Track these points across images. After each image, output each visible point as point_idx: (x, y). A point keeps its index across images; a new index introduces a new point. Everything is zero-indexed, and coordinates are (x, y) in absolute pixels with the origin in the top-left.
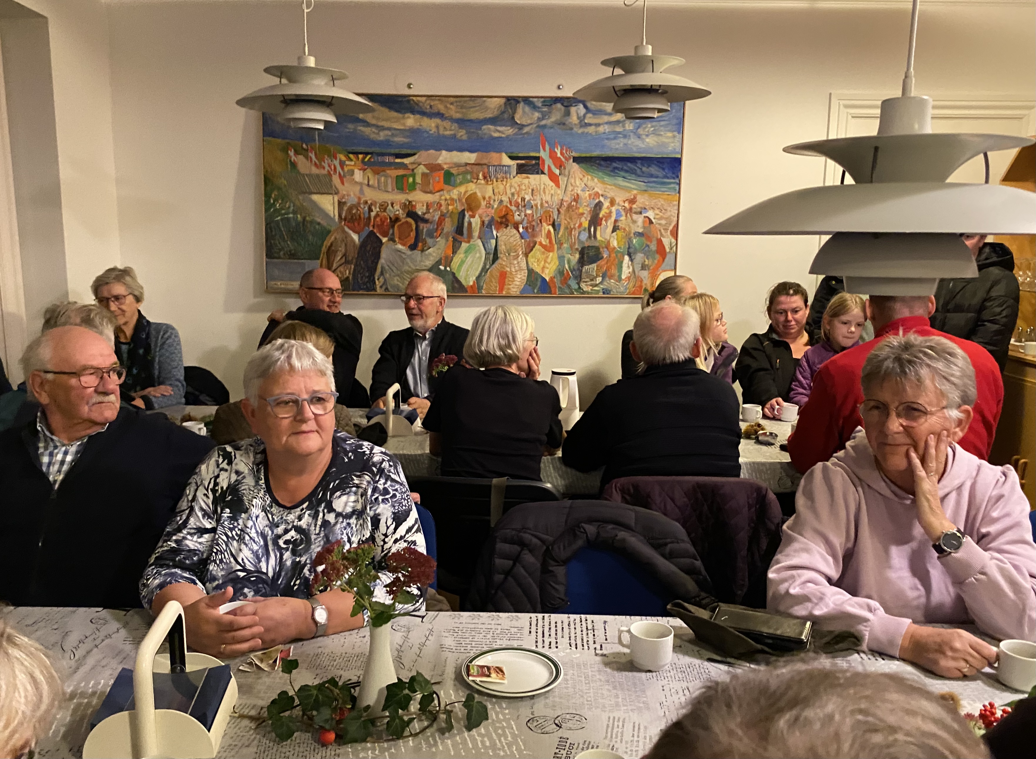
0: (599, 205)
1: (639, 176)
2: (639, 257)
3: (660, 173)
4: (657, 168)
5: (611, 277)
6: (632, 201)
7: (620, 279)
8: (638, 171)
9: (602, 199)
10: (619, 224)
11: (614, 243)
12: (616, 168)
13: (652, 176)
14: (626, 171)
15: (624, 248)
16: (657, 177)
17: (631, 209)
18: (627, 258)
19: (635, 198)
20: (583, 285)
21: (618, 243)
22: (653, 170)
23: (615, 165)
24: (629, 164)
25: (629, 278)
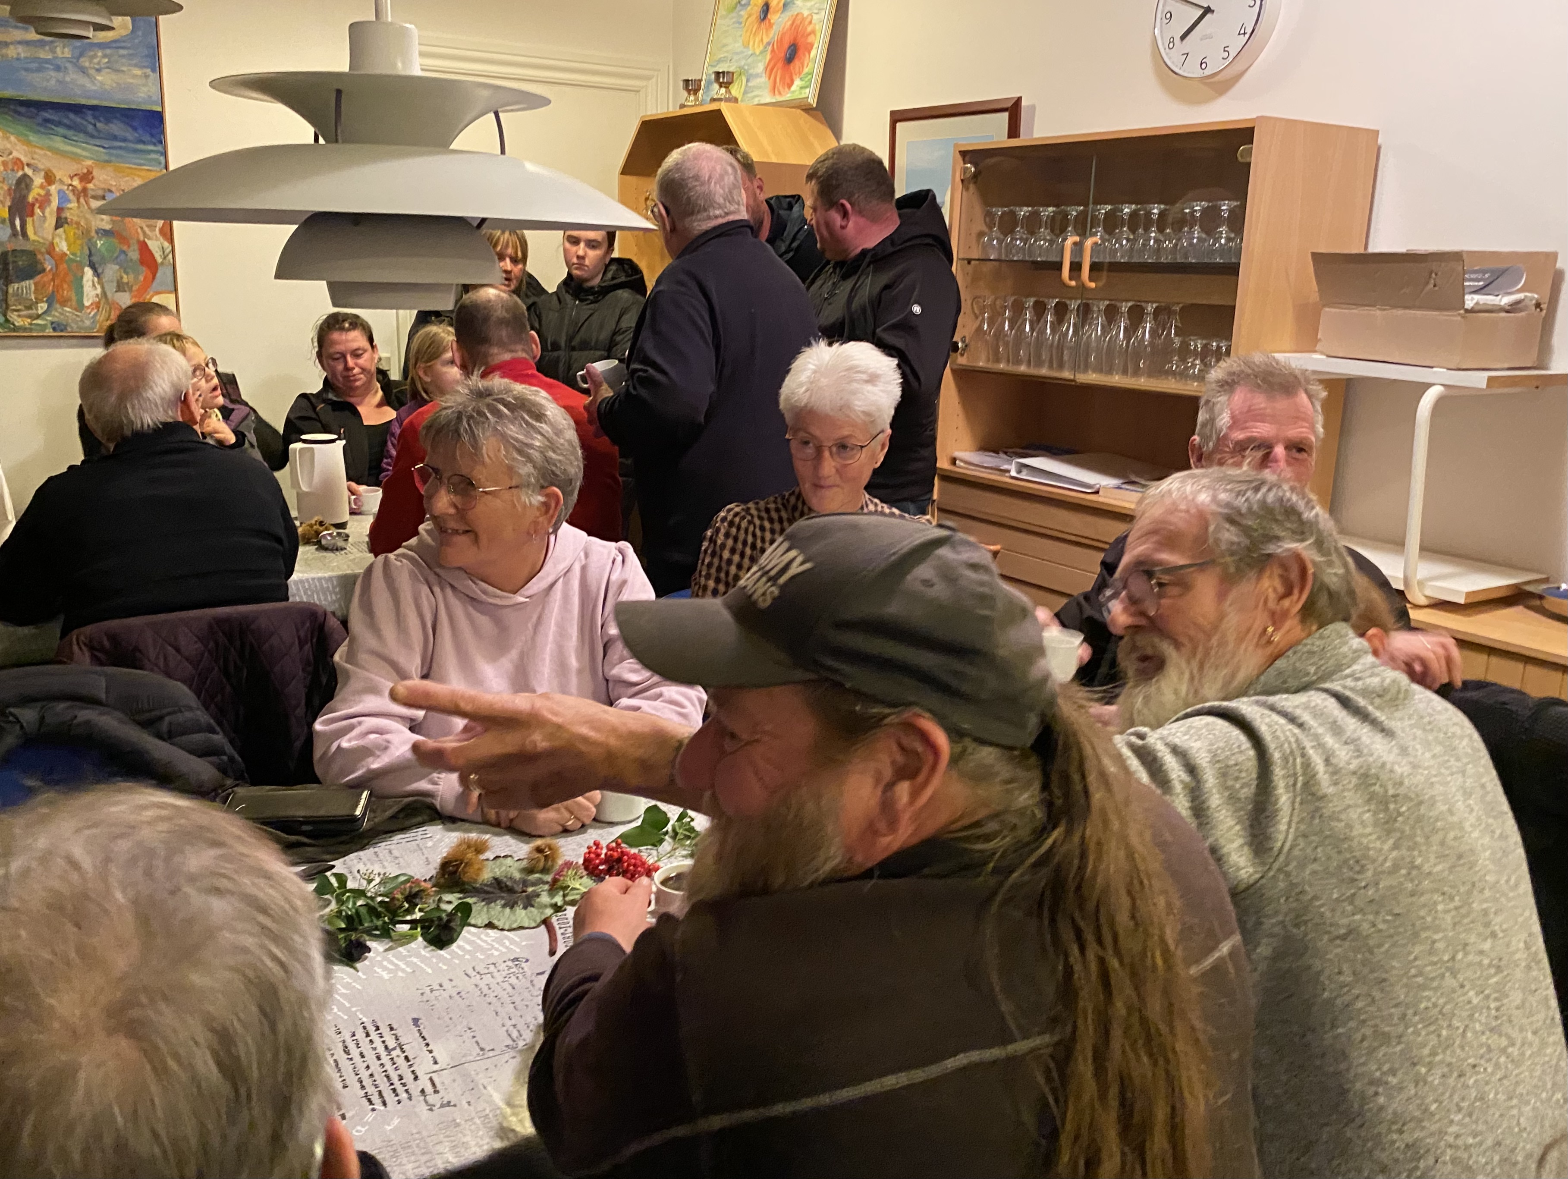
0: (24, 183)
1: (93, 136)
2: (111, 271)
3: (130, 134)
4: (122, 125)
5: (64, 302)
6: (86, 177)
7: (80, 307)
8: (90, 128)
9: (29, 171)
10: (67, 214)
11: (63, 246)
12: (47, 121)
13: (115, 138)
14: (69, 127)
15: (81, 255)
16: (125, 140)
17: (85, 190)
18: (88, 272)
19: (90, 172)
20: (13, 317)
21: (69, 246)
22: (116, 128)
23: (46, 115)
24: (72, 116)
25: (97, 305)
